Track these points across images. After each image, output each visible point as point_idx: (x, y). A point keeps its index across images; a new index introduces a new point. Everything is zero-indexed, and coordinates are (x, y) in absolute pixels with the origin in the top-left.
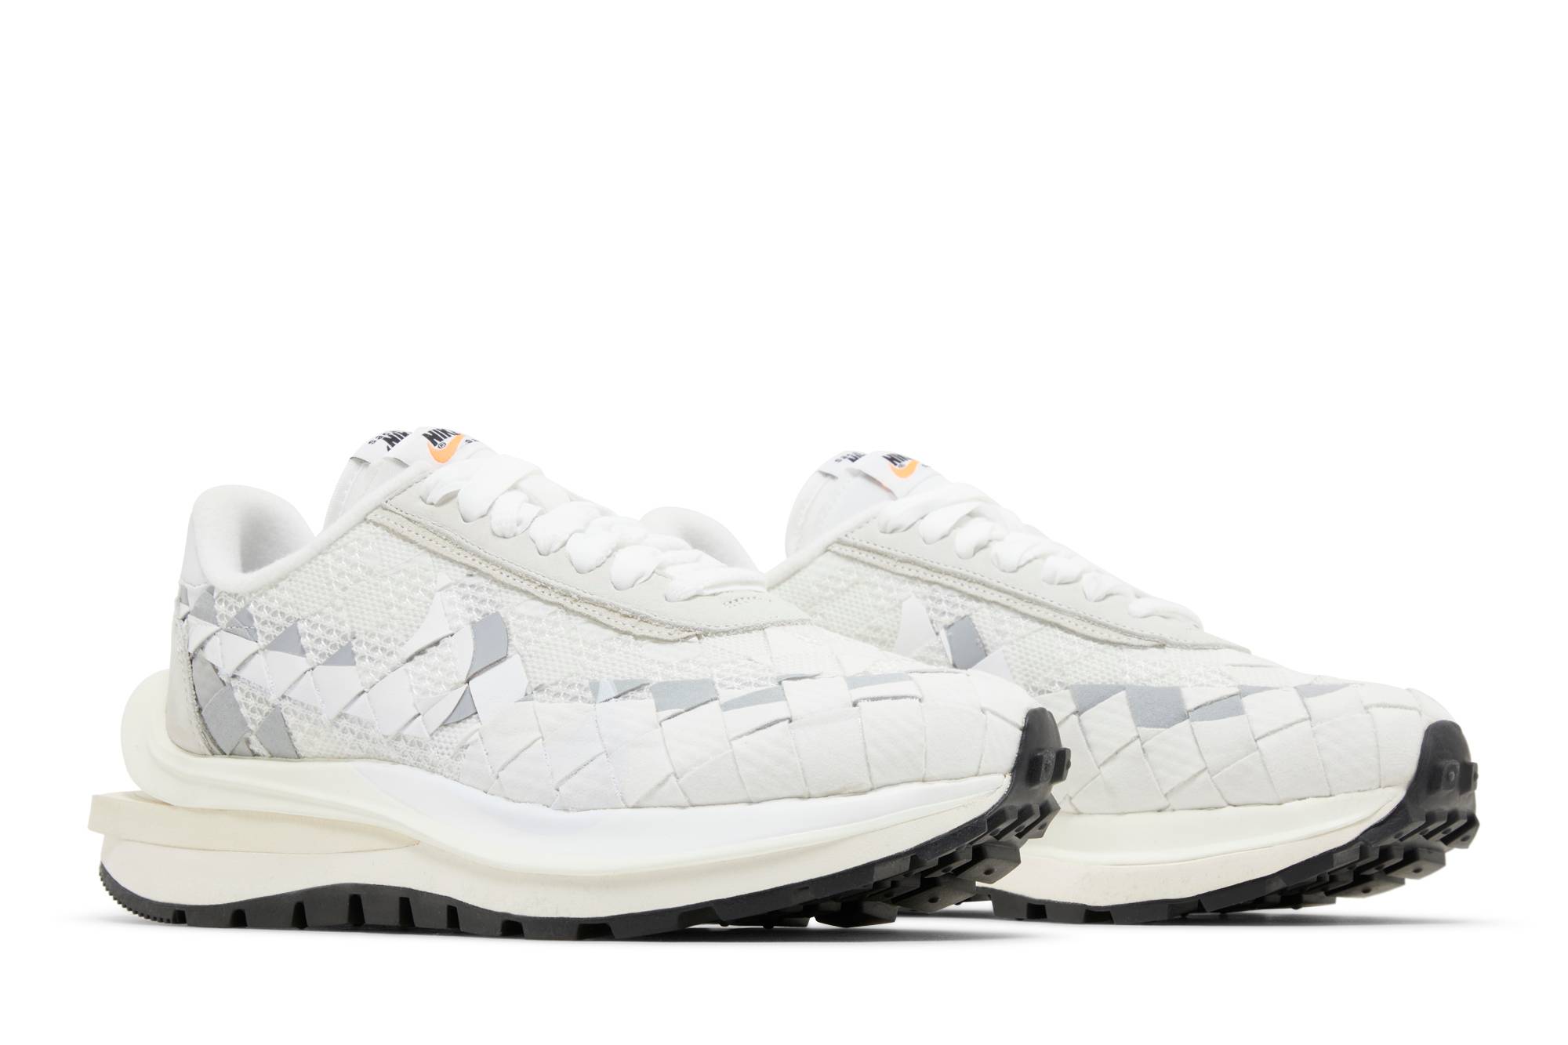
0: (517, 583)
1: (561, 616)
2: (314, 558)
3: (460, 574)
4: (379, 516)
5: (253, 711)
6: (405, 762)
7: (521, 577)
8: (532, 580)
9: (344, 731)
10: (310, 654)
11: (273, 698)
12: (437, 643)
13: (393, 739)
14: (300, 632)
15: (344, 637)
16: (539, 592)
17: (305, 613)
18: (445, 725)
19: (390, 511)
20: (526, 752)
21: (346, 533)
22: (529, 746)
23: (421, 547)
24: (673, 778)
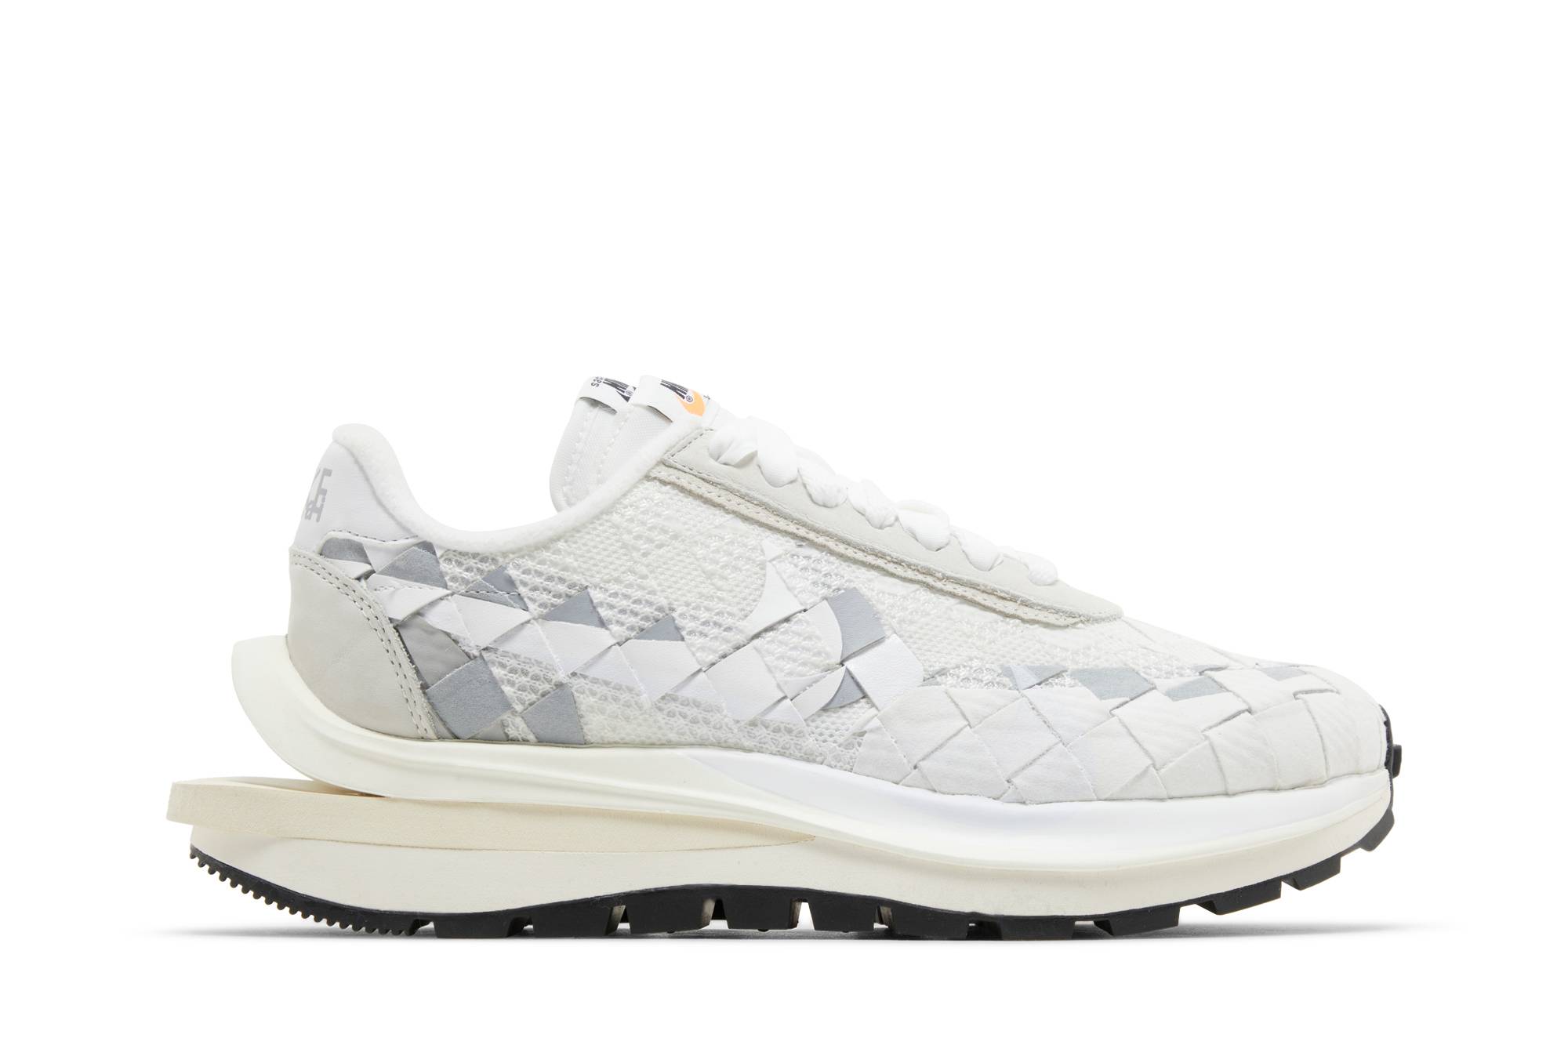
0: (860, 556)
1: (924, 595)
2: (597, 517)
3: (791, 544)
4: (664, 473)
5: (522, 689)
6: (764, 750)
7: (863, 551)
8: (881, 555)
9: (671, 714)
10: (615, 628)
11: (561, 676)
12: (787, 620)
13: (746, 724)
14: (595, 601)
15: (660, 609)
16: (891, 567)
17: (597, 580)
18: (825, 709)
19: (676, 468)
20: (954, 740)
21: (629, 491)
22: (955, 735)
23: (727, 511)
24: (1152, 769)
